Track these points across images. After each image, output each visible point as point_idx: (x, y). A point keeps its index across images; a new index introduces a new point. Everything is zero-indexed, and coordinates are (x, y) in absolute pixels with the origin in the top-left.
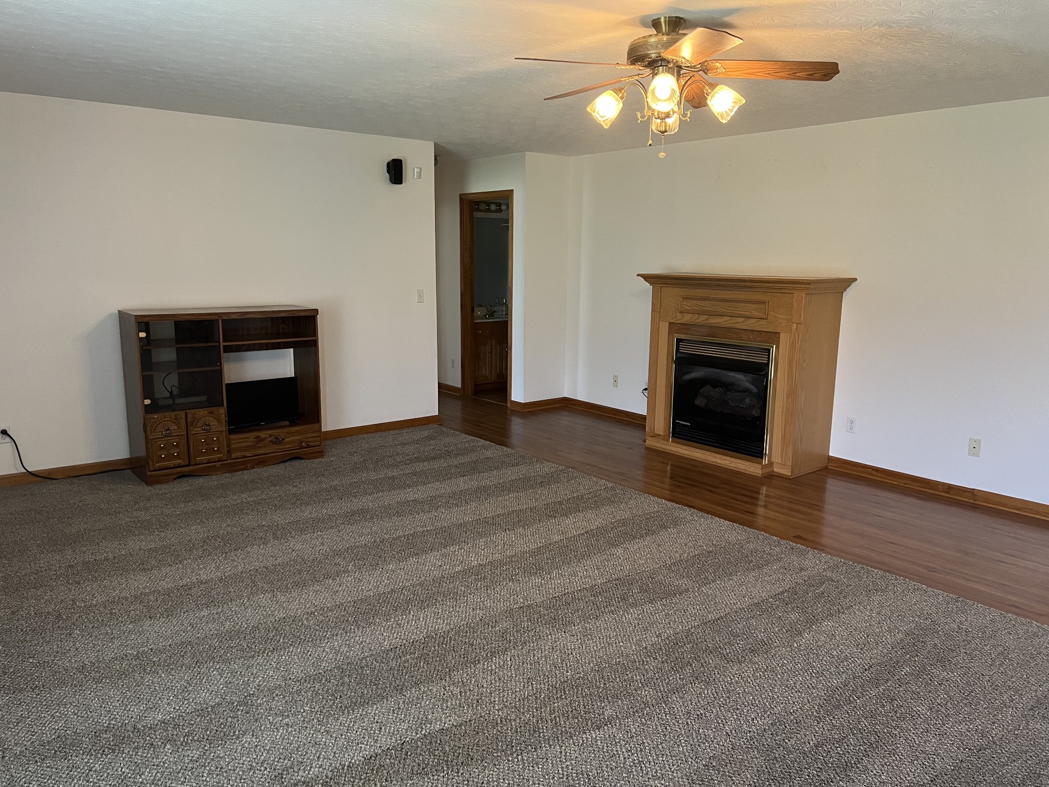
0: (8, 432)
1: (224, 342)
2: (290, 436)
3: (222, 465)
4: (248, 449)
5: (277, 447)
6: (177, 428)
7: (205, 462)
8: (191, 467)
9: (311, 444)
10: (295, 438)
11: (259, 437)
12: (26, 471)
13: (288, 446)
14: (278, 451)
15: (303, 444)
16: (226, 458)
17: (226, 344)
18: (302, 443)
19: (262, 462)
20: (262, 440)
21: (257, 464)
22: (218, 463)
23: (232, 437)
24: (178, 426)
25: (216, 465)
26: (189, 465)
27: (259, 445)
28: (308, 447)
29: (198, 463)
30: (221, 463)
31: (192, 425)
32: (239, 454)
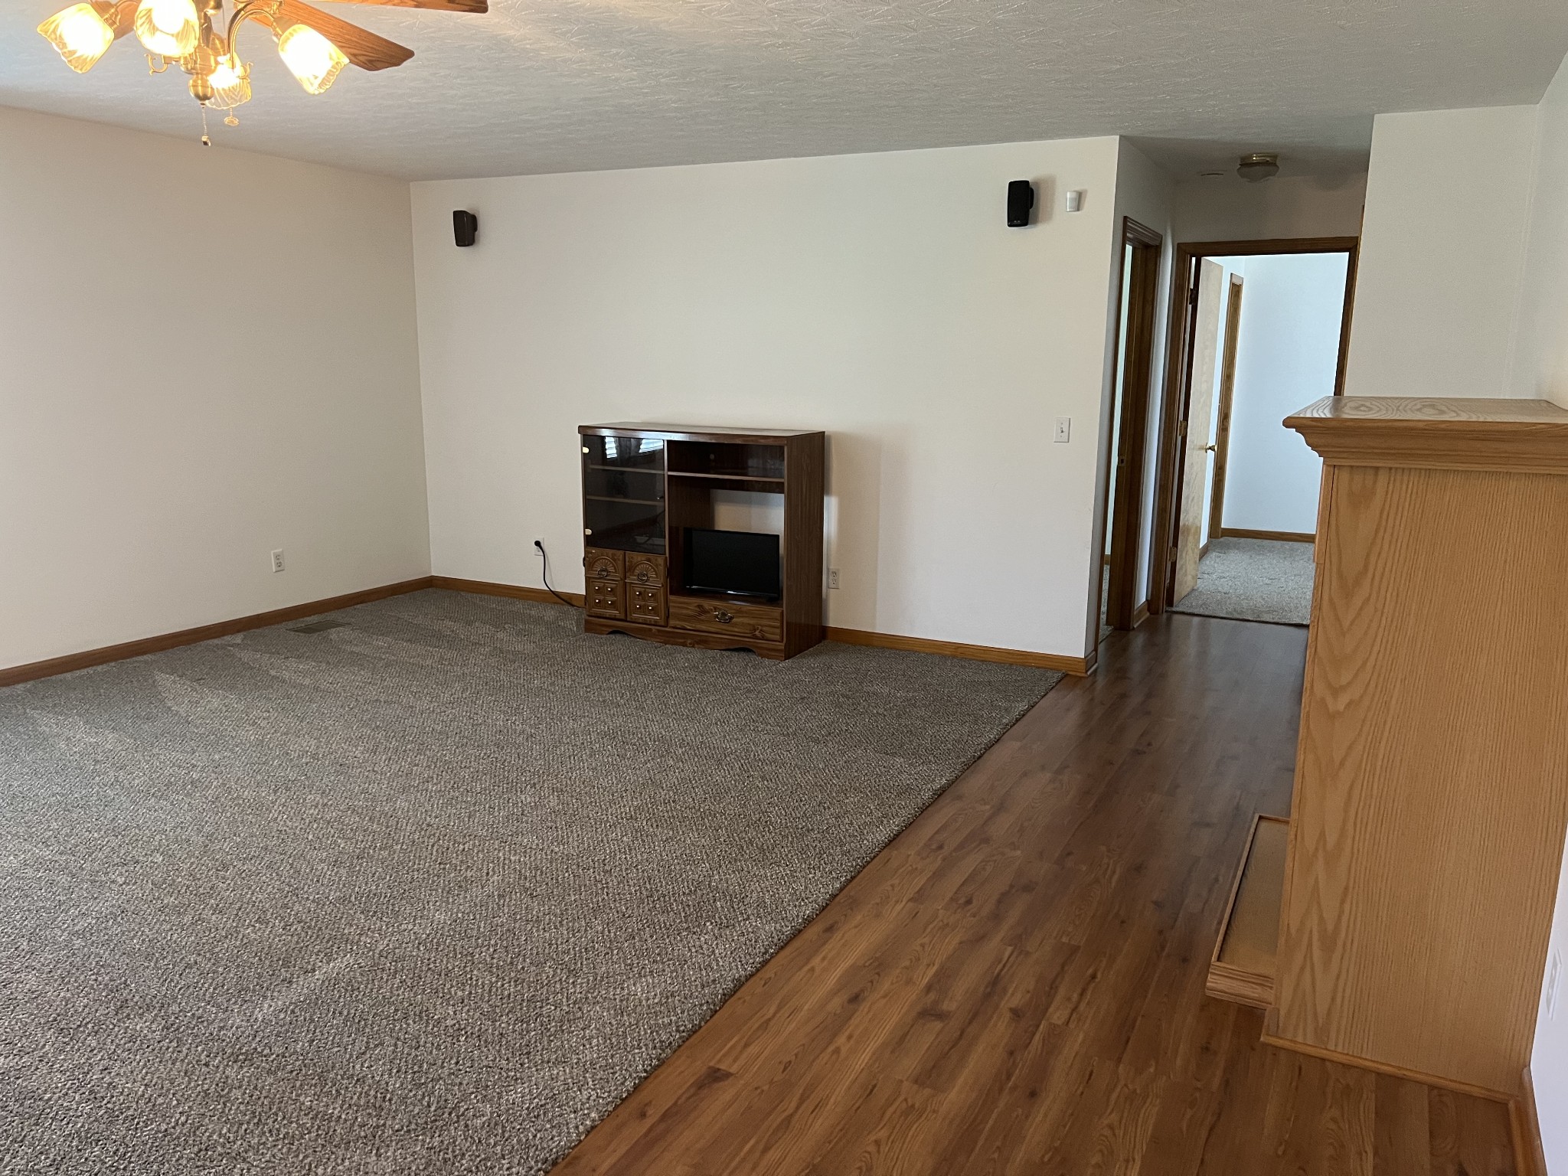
0: (542, 545)
1: (668, 470)
2: (740, 617)
3: (659, 631)
4: (689, 618)
5: (724, 627)
6: (614, 571)
7: (641, 621)
8: (626, 624)
9: (766, 635)
10: (746, 620)
11: (702, 606)
12: (547, 589)
13: (736, 630)
14: (724, 632)
15: (757, 633)
16: (663, 624)
17: (670, 473)
18: (755, 631)
19: (702, 641)
20: (704, 611)
21: (698, 643)
22: (655, 627)
23: (672, 598)
24: (615, 569)
25: (651, 629)
26: (625, 621)
27: (702, 618)
28: (763, 638)
29: (633, 620)
30: (658, 628)
31: (629, 570)
32: (677, 622)
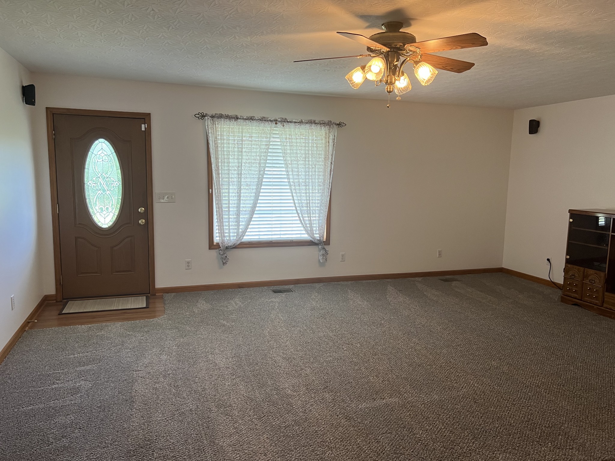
0: (550, 261)
1: (612, 232)
3: (597, 308)
4: (613, 304)
6: (578, 276)
7: (589, 302)
8: (581, 302)
12: (550, 280)
16: (600, 305)
17: (612, 234)
22: (596, 306)
23: (606, 293)
25: (594, 307)
26: (581, 300)
29: (585, 301)
30: (597, 306)
31: (586, 277)
32: (608, 306)
